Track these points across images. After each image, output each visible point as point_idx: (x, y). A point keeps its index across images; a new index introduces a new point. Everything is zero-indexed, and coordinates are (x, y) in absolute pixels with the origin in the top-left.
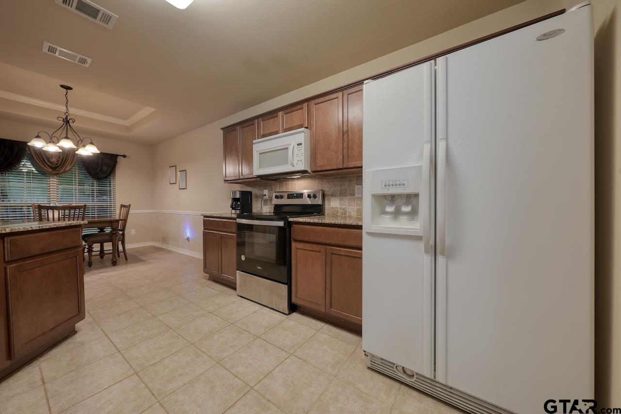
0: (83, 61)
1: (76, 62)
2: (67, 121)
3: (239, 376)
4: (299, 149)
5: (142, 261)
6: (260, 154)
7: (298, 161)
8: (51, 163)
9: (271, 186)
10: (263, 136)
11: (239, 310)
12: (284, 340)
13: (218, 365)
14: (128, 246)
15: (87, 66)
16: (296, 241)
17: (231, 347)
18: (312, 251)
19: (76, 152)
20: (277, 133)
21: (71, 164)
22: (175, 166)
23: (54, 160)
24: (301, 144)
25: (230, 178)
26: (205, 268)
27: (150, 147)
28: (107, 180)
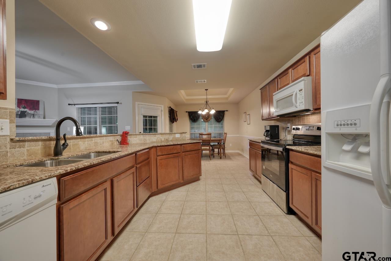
0: (204, 81)
2: (207, 102)
3: (236, 226)
4: (300, 94)
6: (277, 101)
7: (300, 103)
9: (292, 121)
10: (280, 89)
11: (258, 197)
12: (272, 226)
13: (231, 216)
14: (226, 151)
15: (206, 82)
16: (292, 163)
17: (242, 212)
18: (302, 173)
20: (288, 84)
21: (211, 117)
22: (246, 113)
23: (206, 117)
24: (301, 90)
25: (264, 118)
26: (250, 169)
27: (237, 104)
28: (222, 122)
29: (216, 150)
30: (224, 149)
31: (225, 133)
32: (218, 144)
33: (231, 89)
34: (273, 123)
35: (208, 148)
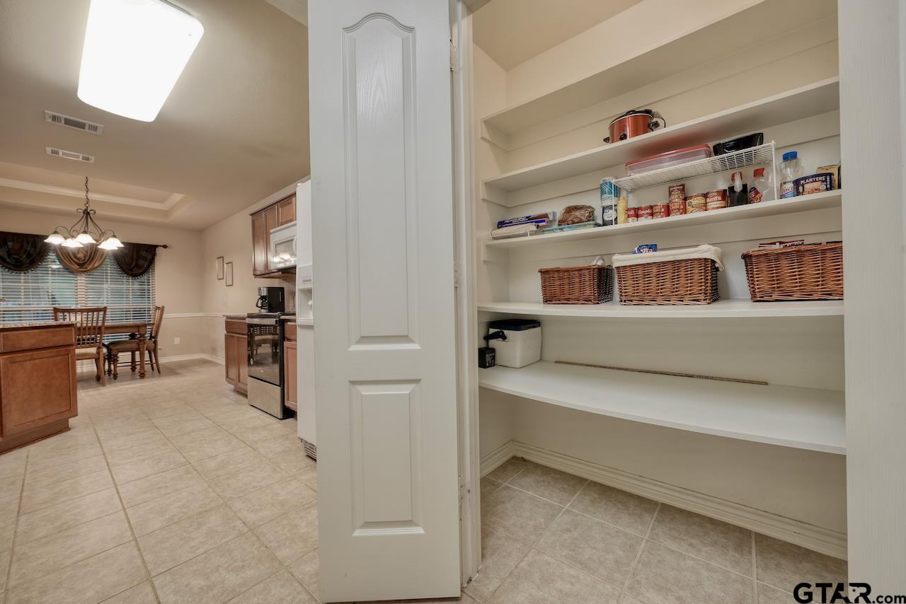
0: (88, 159)
1: (81, 159)
2: (86, 213)
5: (177, 374)
6: (276, 244)
8: (78, 259)
10: (282, 224)
15: (92, 161)
16: (288, 340)
19: (99, 247)
21: (101, 258)
22: (222, 257)
23: (80, 255)
25: (258, 273)
26: (227, 377)
27: (198, 234)
28: (145, 278)
29: (124, 357)
30: (154, 351)
31: (157, 308)
32: (133, 336)
33: (176, 194)
34: (276, 283)
35: (93, 350)
